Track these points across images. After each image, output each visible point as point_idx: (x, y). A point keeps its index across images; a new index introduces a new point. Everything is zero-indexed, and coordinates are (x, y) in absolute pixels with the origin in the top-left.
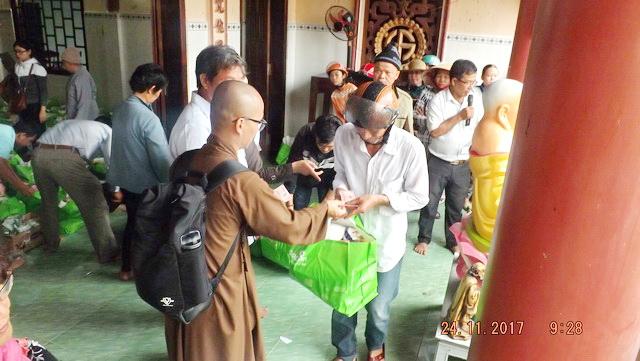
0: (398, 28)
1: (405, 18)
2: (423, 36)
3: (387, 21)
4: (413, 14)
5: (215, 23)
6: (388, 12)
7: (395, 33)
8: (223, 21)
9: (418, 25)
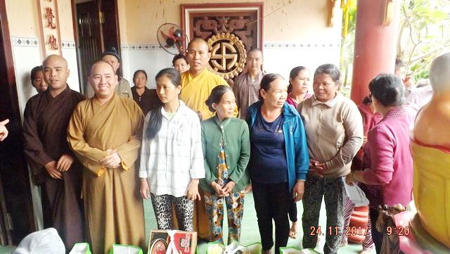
0: (220, 42)
1: (226, 33)
2: (243, 47)
3: (210, 37)
4: (232, 29)
5: (46, 39)
6: (211, 28)
7: (218, 46)
8: (56, 37)
9: (237, 38)
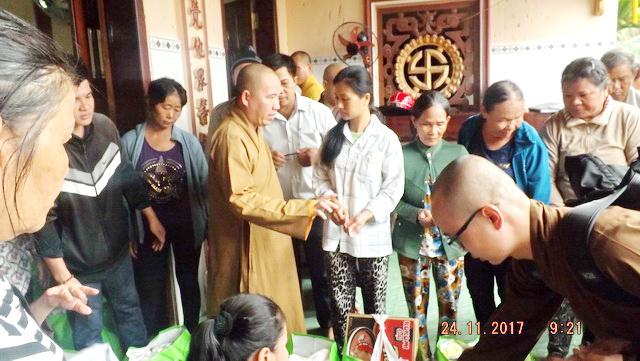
2: (458, 53)
3: (408, 42)
5: (191, 43)
8: (202, 40)
